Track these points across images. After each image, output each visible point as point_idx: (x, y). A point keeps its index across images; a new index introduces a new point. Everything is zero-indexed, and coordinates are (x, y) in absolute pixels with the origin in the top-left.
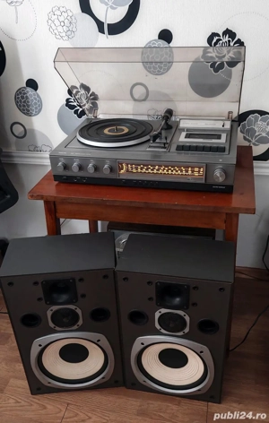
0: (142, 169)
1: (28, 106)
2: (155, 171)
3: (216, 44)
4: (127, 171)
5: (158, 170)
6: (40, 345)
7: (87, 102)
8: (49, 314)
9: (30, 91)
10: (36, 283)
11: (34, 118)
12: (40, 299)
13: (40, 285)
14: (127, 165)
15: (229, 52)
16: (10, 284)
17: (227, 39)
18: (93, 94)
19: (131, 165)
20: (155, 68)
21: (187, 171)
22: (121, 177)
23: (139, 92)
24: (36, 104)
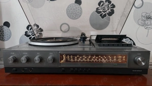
0: (78, 58)
1: (3, 36)
2: (88, 60)
3: (102, 6)
4: (67, 60)
5: (90, 59)
7: (37, 33)
9: (5, 28)
11: (5, 42)
14: (67, 55)
15: (108, 9)
17: (107, 3)
18: (40, 29)
19: (70, 55)
20: (73, 16)
21: (113, 59)
22: (61, 66)
23: (65, 28)
24: (7, 34)
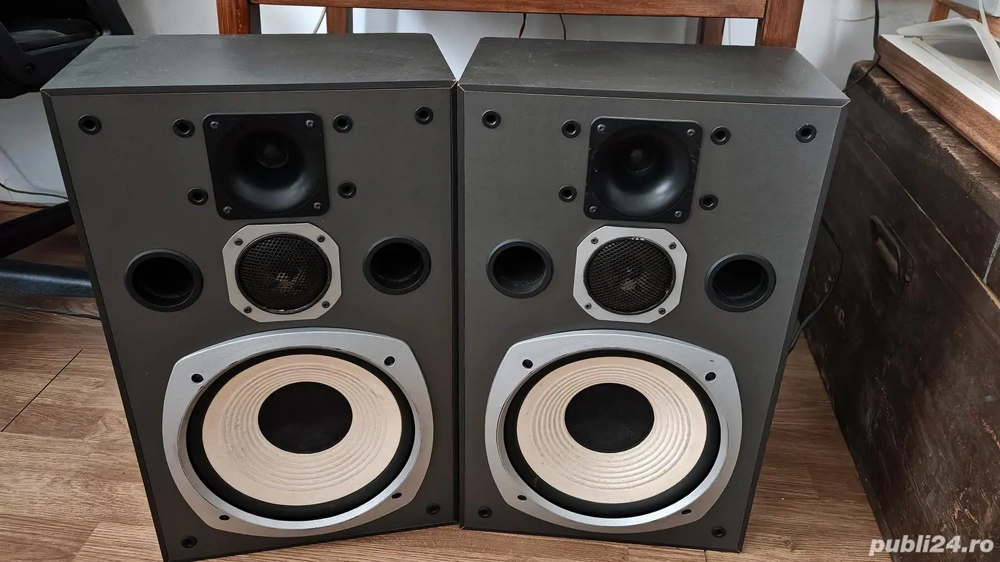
6: (197, 378)
8: (231, 255)
10: (183, 127)
12: (197, 196)
13: (199, 132)
16: (89, 124)
